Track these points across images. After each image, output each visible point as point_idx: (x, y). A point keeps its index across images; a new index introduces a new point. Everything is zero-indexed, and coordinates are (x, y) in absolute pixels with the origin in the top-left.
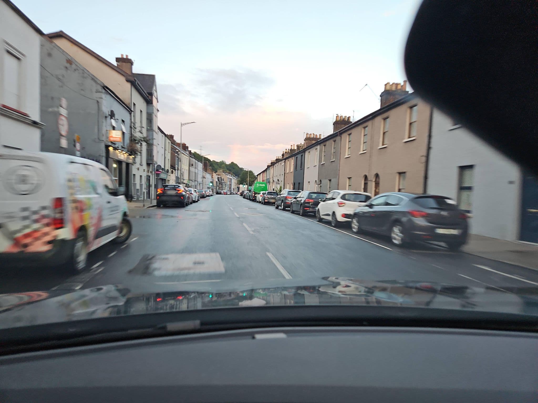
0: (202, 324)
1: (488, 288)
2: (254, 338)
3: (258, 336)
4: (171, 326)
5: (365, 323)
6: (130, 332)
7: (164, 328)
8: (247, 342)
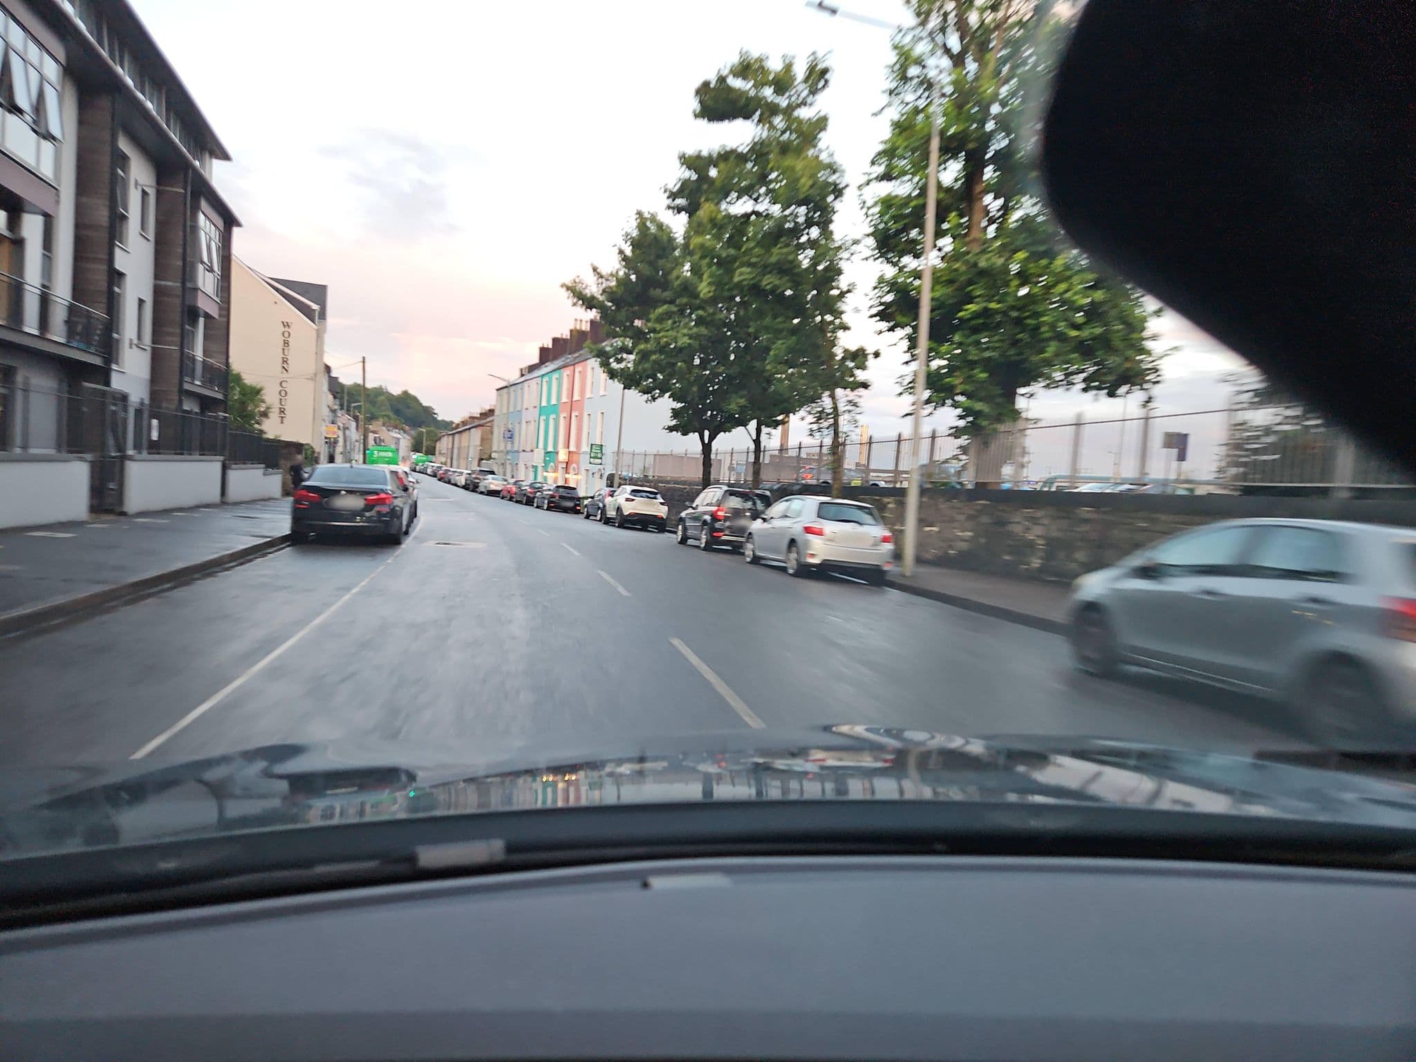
0: (511, 849)
1: (1261, 755)
2: (645, 885)
3: (657, 883)
4: (430, 856)
5: (939, 847)
6: (321, 870)
7: (412, 859)
8: (628, 893)
